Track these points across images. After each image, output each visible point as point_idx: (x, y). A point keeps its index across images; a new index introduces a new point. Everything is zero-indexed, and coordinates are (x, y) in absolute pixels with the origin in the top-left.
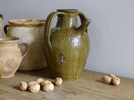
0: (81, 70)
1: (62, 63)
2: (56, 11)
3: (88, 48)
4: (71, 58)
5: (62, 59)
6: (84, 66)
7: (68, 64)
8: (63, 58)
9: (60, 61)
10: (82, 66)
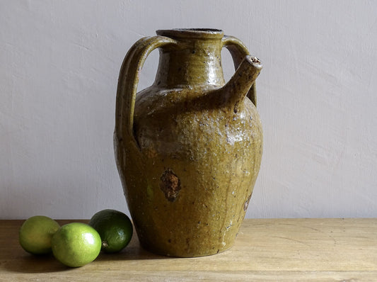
0: (234, 222)
1: (171, 199)
2: (156, 35)
3: (257, 150)
4: (201, 184)
5: (174, 186)
6: (245, 208)
7: (193, 203)
8: (176, 186)
9: (166, 194)
10: (239, 208)
